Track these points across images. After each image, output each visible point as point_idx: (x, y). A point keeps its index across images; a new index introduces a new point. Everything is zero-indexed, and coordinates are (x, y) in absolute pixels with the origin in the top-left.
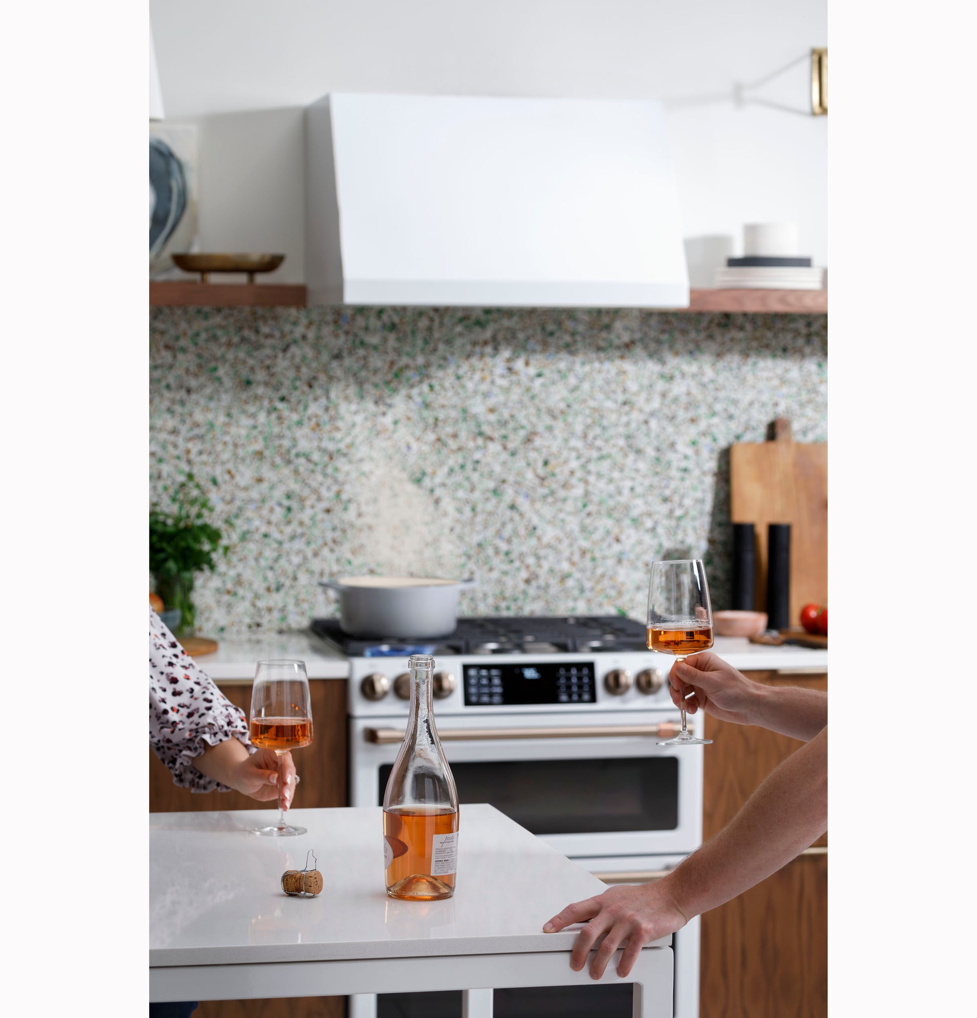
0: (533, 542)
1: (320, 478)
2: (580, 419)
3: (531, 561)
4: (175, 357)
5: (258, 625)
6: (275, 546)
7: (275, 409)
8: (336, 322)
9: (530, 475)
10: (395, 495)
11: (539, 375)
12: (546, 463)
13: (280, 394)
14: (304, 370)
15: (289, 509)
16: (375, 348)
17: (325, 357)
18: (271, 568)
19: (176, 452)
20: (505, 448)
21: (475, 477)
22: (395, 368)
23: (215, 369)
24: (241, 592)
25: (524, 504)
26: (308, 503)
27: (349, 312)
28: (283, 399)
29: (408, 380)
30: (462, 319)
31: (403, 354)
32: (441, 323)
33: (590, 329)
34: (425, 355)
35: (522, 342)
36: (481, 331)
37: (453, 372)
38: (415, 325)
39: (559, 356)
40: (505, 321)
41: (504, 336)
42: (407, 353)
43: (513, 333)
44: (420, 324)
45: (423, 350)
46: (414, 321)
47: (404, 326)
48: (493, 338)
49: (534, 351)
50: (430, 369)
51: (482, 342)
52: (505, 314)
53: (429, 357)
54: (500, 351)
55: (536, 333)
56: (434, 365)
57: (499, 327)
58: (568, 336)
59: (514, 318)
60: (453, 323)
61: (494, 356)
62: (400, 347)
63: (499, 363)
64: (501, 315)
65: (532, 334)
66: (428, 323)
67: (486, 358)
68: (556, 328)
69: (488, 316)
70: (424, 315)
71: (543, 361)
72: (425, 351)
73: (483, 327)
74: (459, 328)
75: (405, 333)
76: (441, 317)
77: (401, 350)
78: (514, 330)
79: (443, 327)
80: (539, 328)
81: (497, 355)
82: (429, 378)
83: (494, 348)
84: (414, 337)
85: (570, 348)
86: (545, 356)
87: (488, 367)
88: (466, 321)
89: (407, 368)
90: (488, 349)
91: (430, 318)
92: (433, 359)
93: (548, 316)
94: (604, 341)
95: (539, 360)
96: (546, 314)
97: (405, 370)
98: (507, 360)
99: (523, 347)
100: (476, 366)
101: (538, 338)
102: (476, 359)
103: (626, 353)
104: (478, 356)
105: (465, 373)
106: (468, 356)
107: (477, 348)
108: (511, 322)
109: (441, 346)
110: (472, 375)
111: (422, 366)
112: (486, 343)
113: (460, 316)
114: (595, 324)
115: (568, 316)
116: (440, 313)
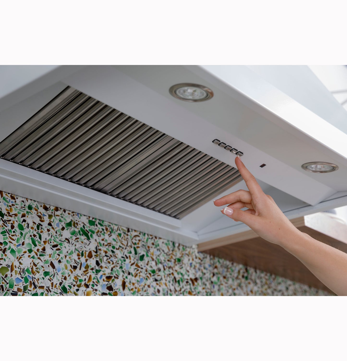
29: (11, 286)
30: (69, 224)
31: (8, 252)
32: (50, 224)
33: (168, 261)
34: (33, 257)
35: (120, 262)
36: (86, 241)
37: (61, 284)
38: (24, 221)
39: (148, 282)
40: (106, 237)
41: (106, 252)
42: (13, 251)
43: (113, 252)
44: (29, 220)
45: (30, 251)
46: (23, 216)
47: (12, 219)
48: (96, 252)
49: (129, 274)
50: (37, 276)
51: (87, 253)
52: (107, 229)
53: (36, 261)
54: (101, 267)
55: (131, 255)
56: (42, 272)
57: (102, 242)
58: (154, 263)
59: (114, 236)
60: (61, 227)
61: (98, 271)
62: (6, 243)
63: (101, 281)
64: (103, 230)
65: (128, 255)
66: (37, 221)
67: (90, 272)
68: (145, 253)
69: (93, 228)
70: (33, 211)
71: (136, 285)
72: (33, 254)
73: (88, 239)
74: (66, 234)
75: (13, 227)
76: (50, 216)
77: (7, 247)
78: (114, 247)
79: (52, 230)
80: (133, 252)
81: (99, 271)
82: (35, 287)
83: (98, 263)
84: (22, 234)
85: (156, 277)
86: (138, 281)
87: (91, 283)
88: (73, 229)
89: (12, 271)
90: (92, 263)
91: (40, 217)
92: (41, 264)
93: (139, 240)
94: (178, 274)
95: (133, 284)
96: (138, 238)
97: (9, 273)
98: (109, 278)
99: (121, 267)
100: (81, 281)
101: (132, 262)
102: (81, 272)
103: (193, 290)
104: (83, 269)
105: (70, 287)
106: (75, 268)
107: (83, 259)
108: (111, 238)
109: (49, 250)
110: (77, 290)
111: (27, 270)
112: (90, 256)
113: (68, 221)
114: (172, 257)
115: (153, 244)
116: (49, 212)
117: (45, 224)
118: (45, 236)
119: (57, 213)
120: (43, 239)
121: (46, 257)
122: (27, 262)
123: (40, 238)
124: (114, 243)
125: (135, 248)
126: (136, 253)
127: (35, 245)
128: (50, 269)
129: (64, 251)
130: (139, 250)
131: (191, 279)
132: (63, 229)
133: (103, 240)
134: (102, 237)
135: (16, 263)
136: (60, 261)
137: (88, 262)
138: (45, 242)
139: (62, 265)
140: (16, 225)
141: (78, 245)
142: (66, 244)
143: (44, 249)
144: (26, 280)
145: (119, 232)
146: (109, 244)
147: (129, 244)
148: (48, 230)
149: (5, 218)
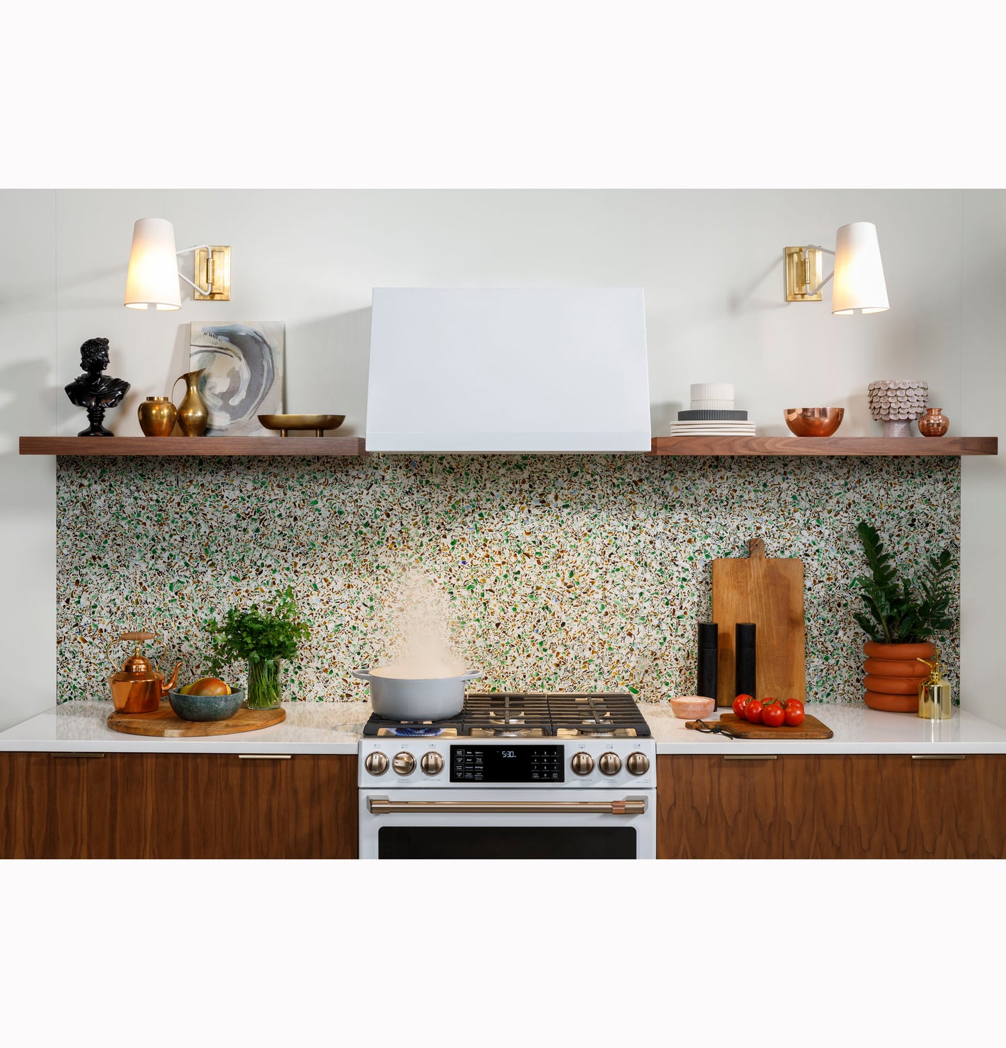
0: (562, 635)
1: (396, 585)
2: (599, 540)
3: (561, 649)
4: (285, 494)
5: (348, 696)
6: (361, 636)
7: (361, 532)
8: (407, 466)
9: (559, 584)
10: (454, 598)
11: (566, 506)
12: (572, 574)
13: (365, 522)
14: (383, 503)
15: (372, 608)
16: (438, 486)
17: (399, 493)
18: (359, 653)
19: (286, 565)
20: (539, 562)
21: (516, 584)
22: (453, 502)
23: (316, 502)
24: (335, 671)
25: (555, 607)
26: (386, 604)
27: (418, 459)
28: (367, 525)
29: (464, 511)
30: (505, 464)
31: (459, 492)
32: (488, 467)
33: (606, 471)
34: (477, 491)
35: (552, 482)
36: (520, 472)
37: (499, 505)
38: (469, 469)
39: (582, 492)
40: (539, 465)
41: (538, 477)
42: (462, 490)
43: (545, 475)
44: (473, 468)
45: (475, 488)
46: (468, 466)
47: (460, 470)
48: (529, 479)
49: (562, 488)
50: (481, 502)
51: (521, 481)
52: (539, 460)
53: (479, 494)
54: (534, 488)
55: (564, 474)
56: (484, 499)
57: (534, 470)
58: (589, 476)
59: (546, 463)
60: (498, 467)
61: (530, 492)
62: (457, 486)
63: (534, 498)
64: (535, 461)
65: (560, 475)
66: (479, 467)
67: (524, 494)
68: (579, 470)
69: (525, 461)
70: (475, 461)
71: (569, 496)
72: (477, 489)
73: (522, 470)
74: (502, 471)
75: (461, 475)
76: (488, 462)
77: (458, 488)
78: (546, 472)
79: (490, 471)
80: (566, 471)
81: (532, 491)
82: (480, 509)
83: (531, 486)
84: (468, 478)
85: (591, 486)
86: (571, 493)
87: (525, 501)
88: (508, 466)
89: (463, 502)
90: (526, 487)
91: (480, 464)
92: (483, 494)
93: (573, 461)
94: (618, 479)
95: (566, 495)
96: (571, 460)
97: (461, 504)
98: (541, 495)
99: (554, 485)
100: (516, 500)
101: (565, 479)
102: (516, 494)
103: (635, 490)
104: (518, 492)
105: (508, 506)
106: (511, 493)
107: (517, 486)
108: (543, 466)
109: (488, 485)
110: (513, 507)
111: (474, 500)
112: (524, 482)
113: (504, 461)
114: (611, 467)
115: (589, 461)
116: (488, 459)
117: (485, 468)
118: (485, 476)
119: (494, 458)
120: (483, 479)
121: (487, 490)
122: (473, 495)
123: (482, 478)
124: (546, 468)
125: (568, 469)
126: (569, 472)
127: (478, 484)
128: (491, 497)
129: (501, 483)
130: (572, 469)
131: (634, 481)
132: (500, 468)
133: (535, 469)
134: (535, 466)
135: (466, 497)
136: (498, 491)
137: (522, 487)
138: (485, 480)
139: (500, 493)
140: (463, 473)
141: (513, 477)
142: (502, 478)
143: (485, 485)
144: (474, 506)
145: (551, 459)
146: (542, 471)
147: (562, 466)
148: (488, 472)
149: (455, 471)
